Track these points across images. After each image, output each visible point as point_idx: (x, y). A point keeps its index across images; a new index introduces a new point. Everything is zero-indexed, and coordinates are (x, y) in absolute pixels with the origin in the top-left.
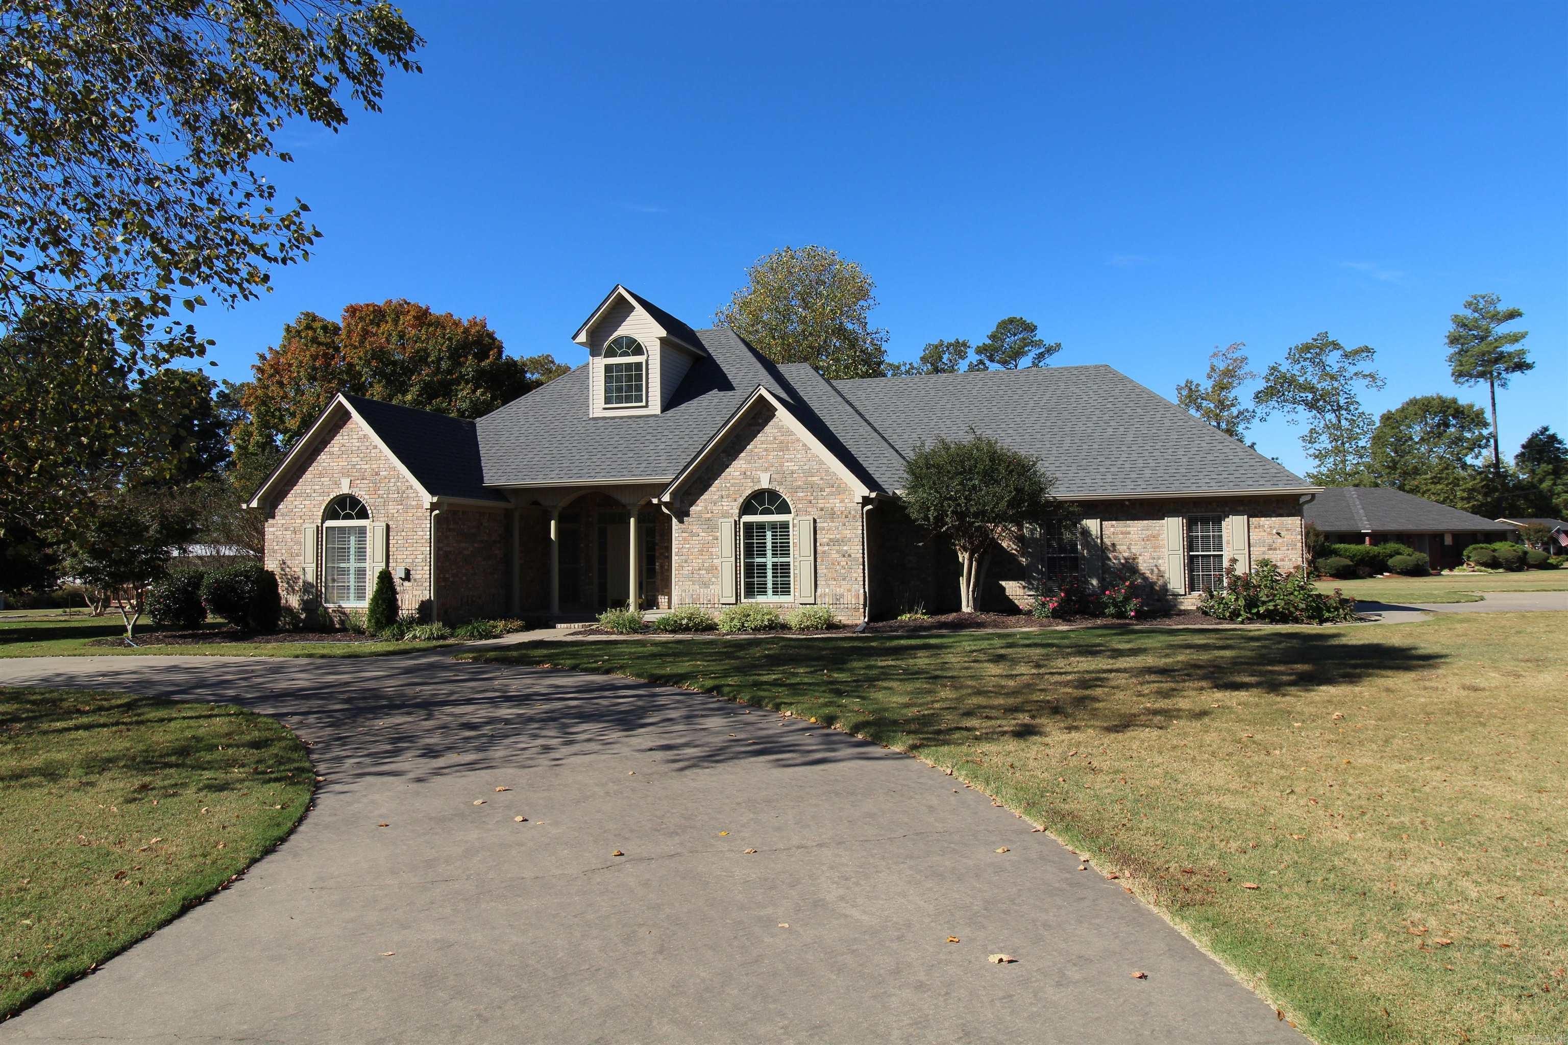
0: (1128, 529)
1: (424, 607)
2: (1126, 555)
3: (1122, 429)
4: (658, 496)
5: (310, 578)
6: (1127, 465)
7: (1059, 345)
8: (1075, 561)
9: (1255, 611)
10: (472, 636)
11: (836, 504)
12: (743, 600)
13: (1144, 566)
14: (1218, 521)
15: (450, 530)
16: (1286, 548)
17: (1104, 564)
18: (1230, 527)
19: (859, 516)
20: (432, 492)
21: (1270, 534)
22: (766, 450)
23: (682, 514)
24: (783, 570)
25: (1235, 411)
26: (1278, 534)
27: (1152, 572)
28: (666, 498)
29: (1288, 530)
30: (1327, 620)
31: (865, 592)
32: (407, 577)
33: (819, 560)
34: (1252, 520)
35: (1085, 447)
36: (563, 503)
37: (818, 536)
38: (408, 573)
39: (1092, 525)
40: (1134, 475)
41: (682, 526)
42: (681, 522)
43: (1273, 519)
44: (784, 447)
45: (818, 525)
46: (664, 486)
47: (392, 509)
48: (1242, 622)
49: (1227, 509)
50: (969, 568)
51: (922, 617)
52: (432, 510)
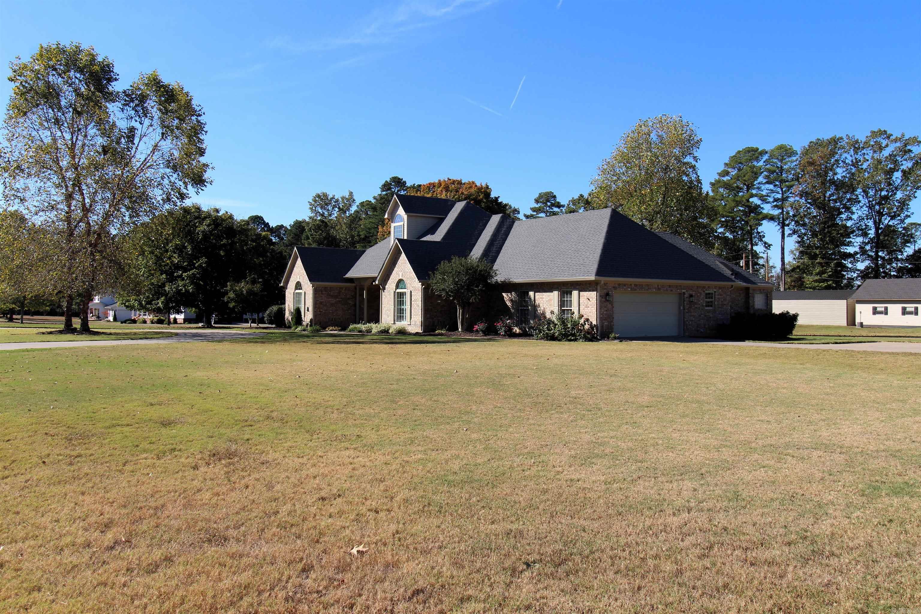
0: (543, 296)
1: (311, 320)
2: (542, 309)
5: (292, 311)
8: (527, 311)
12: (396, 322)
13: (547, 314)
16: (591, 307)
17: (536, 313)
18: (574, 296)
20: (310, 281)
21: (586, 299)
22: (400, 265)
23: (384, 289)
26: (589, 300)
29: (592, 298)
31: (422, 320)
32: (308, 311)
33: (411, 307)
37: (412, 298)
38: (308, 308)
41: (384, 293)
43: (587, 292)
44: (403, 264)
45: (412, 294)
46: (377, 278)
47: (305, 286)
49: (572, 288)
50: (459, 312)
51: (443, 332)
52: (313, 287)
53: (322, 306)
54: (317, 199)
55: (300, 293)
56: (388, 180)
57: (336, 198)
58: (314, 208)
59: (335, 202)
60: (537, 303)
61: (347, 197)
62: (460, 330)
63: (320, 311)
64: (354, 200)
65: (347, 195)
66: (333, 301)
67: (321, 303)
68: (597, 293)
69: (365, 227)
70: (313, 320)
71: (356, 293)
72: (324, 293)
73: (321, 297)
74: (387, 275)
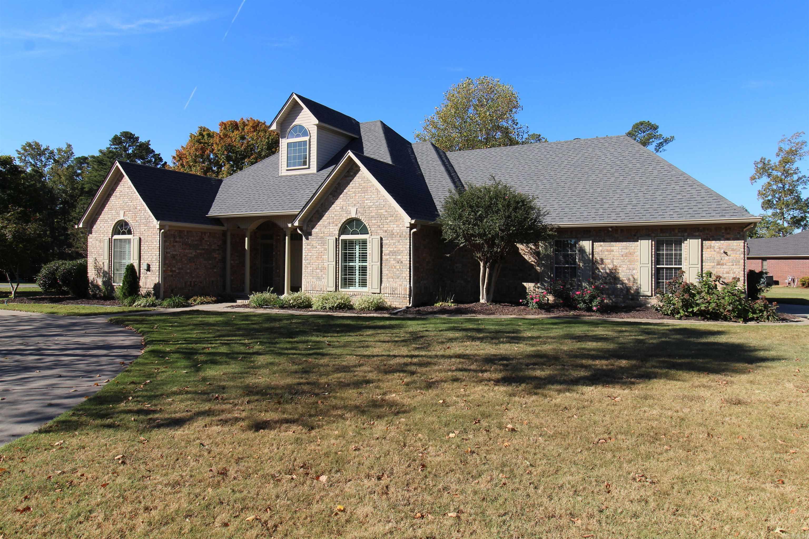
0: (612, 248)
1: (156, 287)
2: (610, 266)
3: (621, 178)
4: (292, 222)
5: (106, 269)
6: (617, 203)
7: (673, 138)
8: (574, 270)
9: (690, 310)
10: (169, 306)
11: (394, 227)
12: (339, 289)
13: (623, 275)
14: (679, 243)
15: (176, 242)
16: (731, 264)
17: (594, 273)
18: (688, 248)
19: (408, 236)
20: (158, 219)
21: (718, 253)
22: (355, 192)
23: (308, 234)
24: (363, 270)
25: (795, 177)
26: (725, 253)
27: (629, 279)
28: (296, 224)
29: (733, 250)
30: (752, 319)
31: (410, 287)
32: (148, 269)
33: (383, 265)
34: (706, 243)
35: (592, 190)
36: (253, 226)
37: (383, 249)
38: (149, 266)
39: (586, 245)
40: (618, 210)
41: (308, 241)
42: (307, 239)
43: (722, 242)
44: (365, 190)
45: (384, 242)
46: (295, 216)
47: (143, 228)
48: (680, 318)
49: (686, 234)
50: (484, 273)
51: (450, 305)
52: (160, 230)
53: (174, 262)
54: (27, 148)
55: (129, 240)
56: (119, 134)
57: (51, 149)
58: (23, 158)
59: (50, 153)
60: (597, 257)
61: (64, 149)
62: (482, 301)
63: (171, 271)
64: (73, 153)
65: (64, 147)
66: (192, 253)
67: (174, 257)
68: (744, 243)
69: (89, 179)
70: (162, 286)
71: (225, 242)
72: (178, 240)
73: (174, 246)
74: (317, 211)
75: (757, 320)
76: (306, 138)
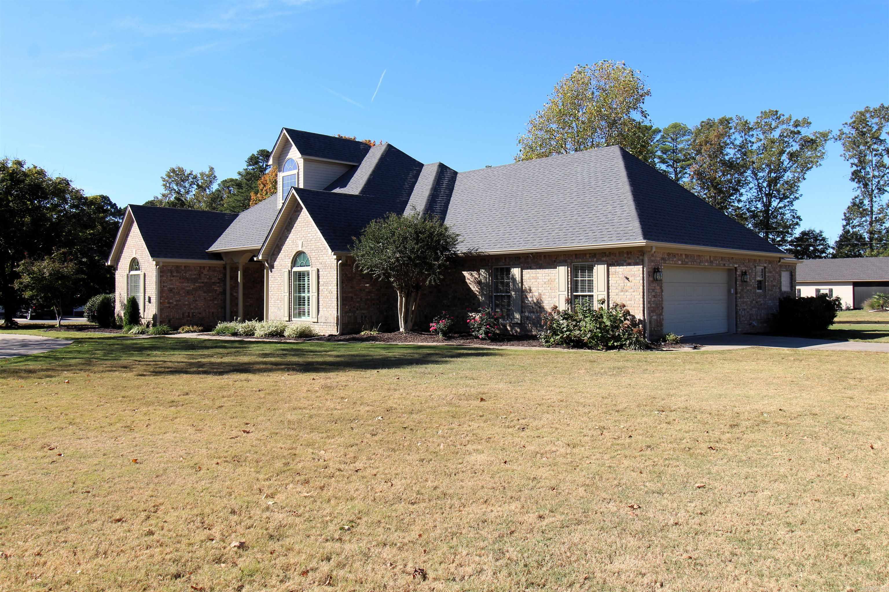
0: (538, 275)
1: (155, 317)
2: (537, 295)
3: (576, 198)
4: (257, 256)
5: (125, 301)
6: (550, 227)
8: (508, 299)
11: (326, 259)
12: (293, 319)
13: (546, 303)
14: (591, 269)
15: (173, 276)
16: (632, 290)
17: (524, 302)
18: (597, 274)
19: (336, 267)
21: (622, 279)
22: (301, 227)
23: (272, 266)
26: (627, 279)
27: (550, 308)
29: (633, 276)
31: (338, 316)
32: (150, 301)
33: (320, 295)
36: (244, 260)
37: (319, 280)
38: (150, 299)
39: (516, 272)
41: (272, 274)
42: (271, 272)
43: (625, 267)
45: (320, 273)
46: (259, 251)
47: (146, 265)
49: (596, 259)
50: (401, 301)
51: (374, 333)
52: (157, 266)
53: (171, 294)
54: (172, 174)
55: (138, 275)
56: (255, 153)
57: (194, 173)
58: (168, 185)
59: (193, 178)
60: (526, 285)
61: (207, 173)
62: (402, 330)
63: (169, 303)
64: (215, 177)
65: (207, 171)
66: (190, 286)
67: (171, 290)
68: (643, 268)
69: (229, 205)
70: (158, 317)
71: (225, 275)
72: (175, 274)
73: (171, 280)
74: (277, 245)
75: (621, 347)
76: (295, 172)
